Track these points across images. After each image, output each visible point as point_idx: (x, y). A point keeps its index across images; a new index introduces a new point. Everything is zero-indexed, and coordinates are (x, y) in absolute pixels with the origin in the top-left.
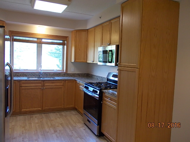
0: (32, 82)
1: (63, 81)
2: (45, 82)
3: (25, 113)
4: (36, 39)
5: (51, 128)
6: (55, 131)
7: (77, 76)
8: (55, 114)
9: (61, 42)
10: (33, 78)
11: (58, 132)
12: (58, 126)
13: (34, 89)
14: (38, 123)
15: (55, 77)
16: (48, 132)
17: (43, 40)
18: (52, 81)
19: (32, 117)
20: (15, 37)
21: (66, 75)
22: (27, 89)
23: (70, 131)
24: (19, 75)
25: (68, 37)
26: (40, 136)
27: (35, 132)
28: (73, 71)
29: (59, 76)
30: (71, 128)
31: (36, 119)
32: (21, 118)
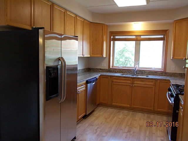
0: (122, 78)
1: (154, 80)
2: (135, 79)
3: (116, 107)
4: (135, 36)
5: (127, 127)
6: (129, 131)
7: (178, 77)
8: (143, 114)
9: (162, 36)
10: (128, 75)
11: (132, 133)
12: (135, 127)
13: (124, 85)
14: (120, 119)
15: (149, 76)
16: (122, 130)
17: (142, 37)
18: (142, 80)
19: (120, 112)
20: (117, 37)
21: (164, 74)
22: (118, 85)
23: (143, 137)
24: (116, 71)
25: (168, 30)
26: (112, 131)
27: (111, 126)
28: (174, 70)
29: (155, 75)
30: (148, 133)
31: (122, 115)
32: (110, 110)
